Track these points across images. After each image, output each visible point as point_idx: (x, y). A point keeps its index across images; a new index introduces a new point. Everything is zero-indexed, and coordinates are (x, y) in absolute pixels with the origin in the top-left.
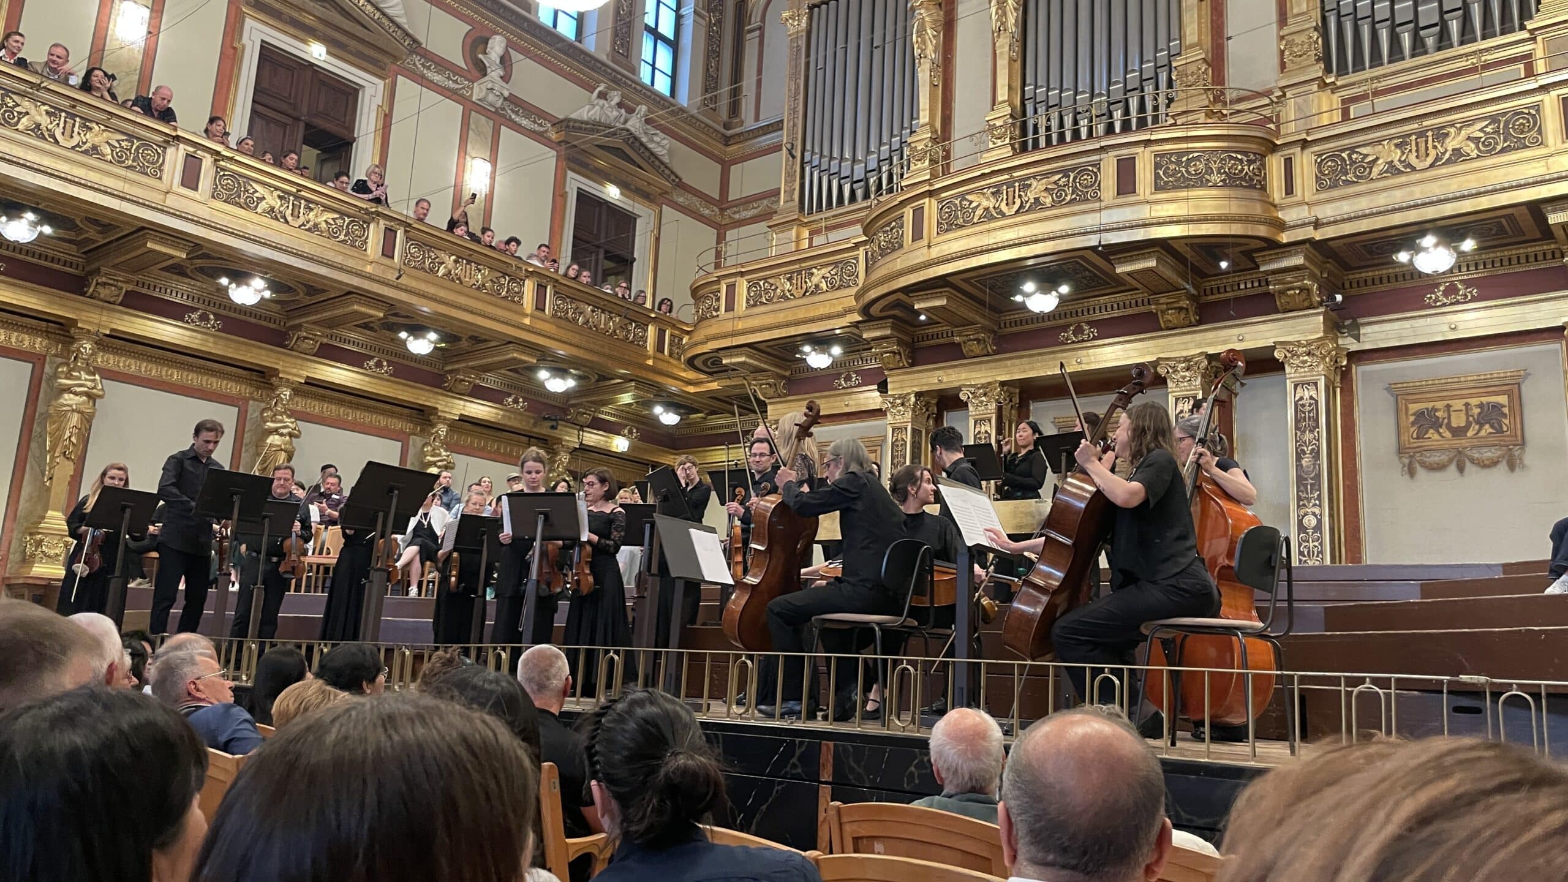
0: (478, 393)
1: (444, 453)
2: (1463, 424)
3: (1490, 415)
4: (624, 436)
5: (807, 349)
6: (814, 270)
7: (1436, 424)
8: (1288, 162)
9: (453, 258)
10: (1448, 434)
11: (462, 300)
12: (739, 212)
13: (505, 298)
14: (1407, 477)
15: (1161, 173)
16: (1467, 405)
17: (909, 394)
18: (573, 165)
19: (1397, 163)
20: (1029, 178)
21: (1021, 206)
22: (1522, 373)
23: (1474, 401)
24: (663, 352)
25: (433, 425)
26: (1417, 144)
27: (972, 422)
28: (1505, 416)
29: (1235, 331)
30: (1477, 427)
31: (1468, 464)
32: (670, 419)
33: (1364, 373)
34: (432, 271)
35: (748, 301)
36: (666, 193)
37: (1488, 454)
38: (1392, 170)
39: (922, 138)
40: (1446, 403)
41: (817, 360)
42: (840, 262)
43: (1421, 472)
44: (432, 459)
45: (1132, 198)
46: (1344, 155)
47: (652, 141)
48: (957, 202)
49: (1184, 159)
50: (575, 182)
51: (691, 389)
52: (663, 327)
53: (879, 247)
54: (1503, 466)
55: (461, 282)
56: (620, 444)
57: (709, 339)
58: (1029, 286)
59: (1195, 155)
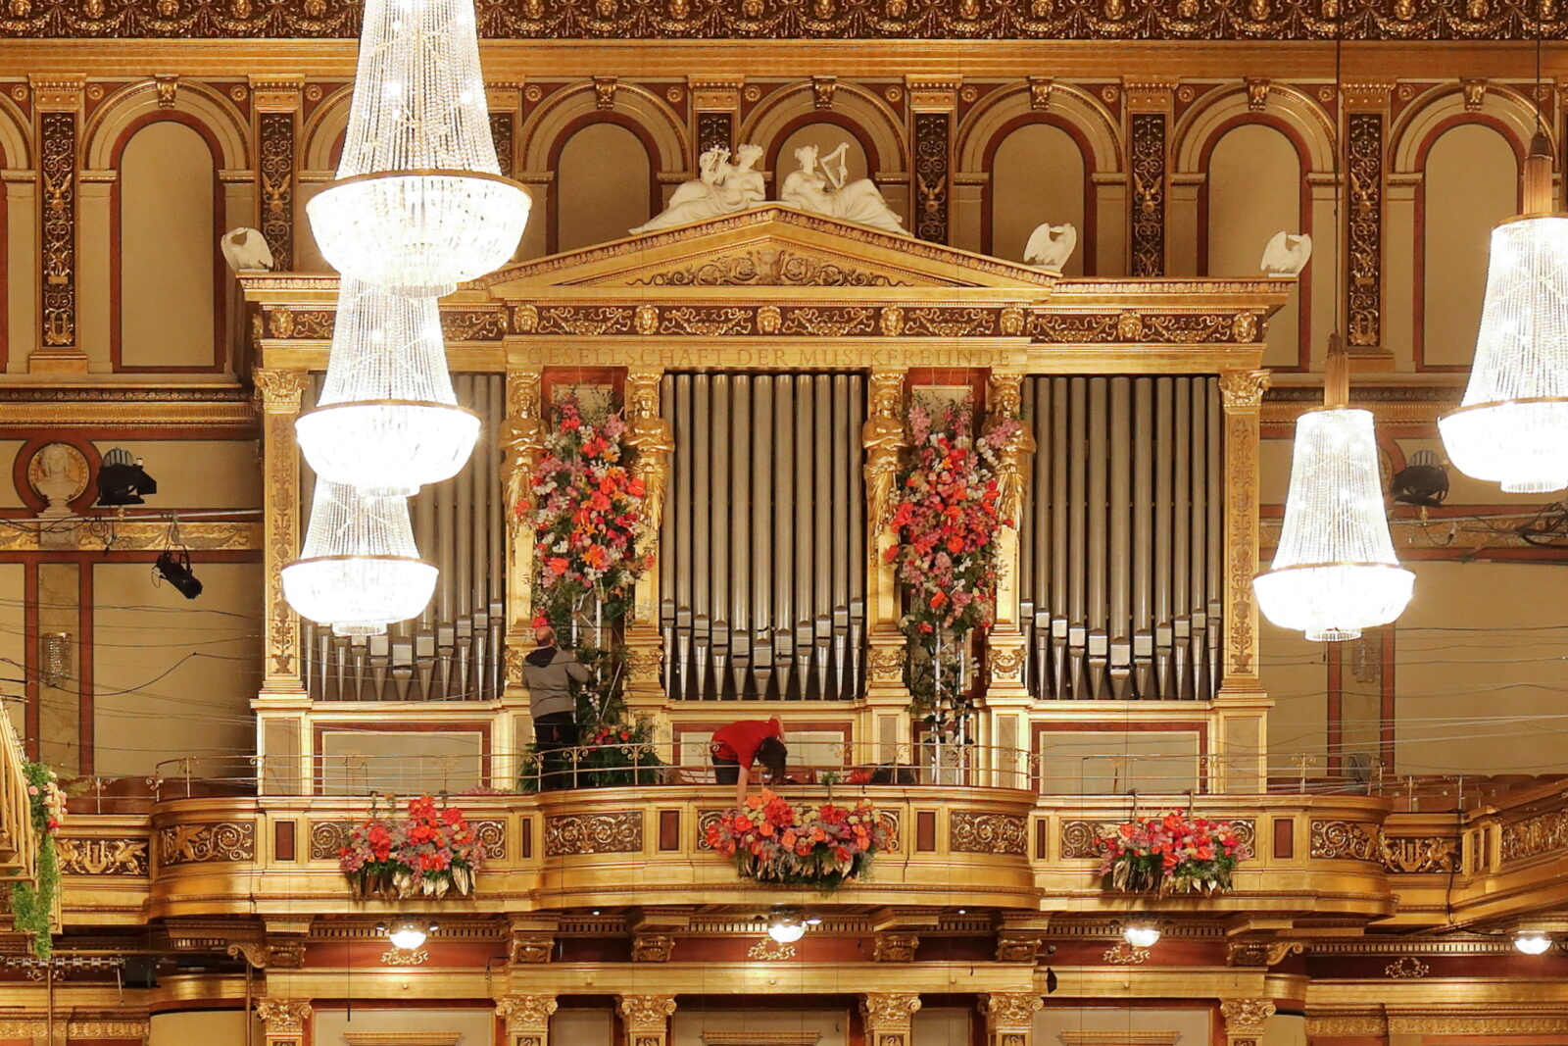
5: (408, 928)
15: (957, 833)
35: (314, 849)
45: (930, 857)
46: (1089, 827)
49: (977, 821)
59: (985, 817)
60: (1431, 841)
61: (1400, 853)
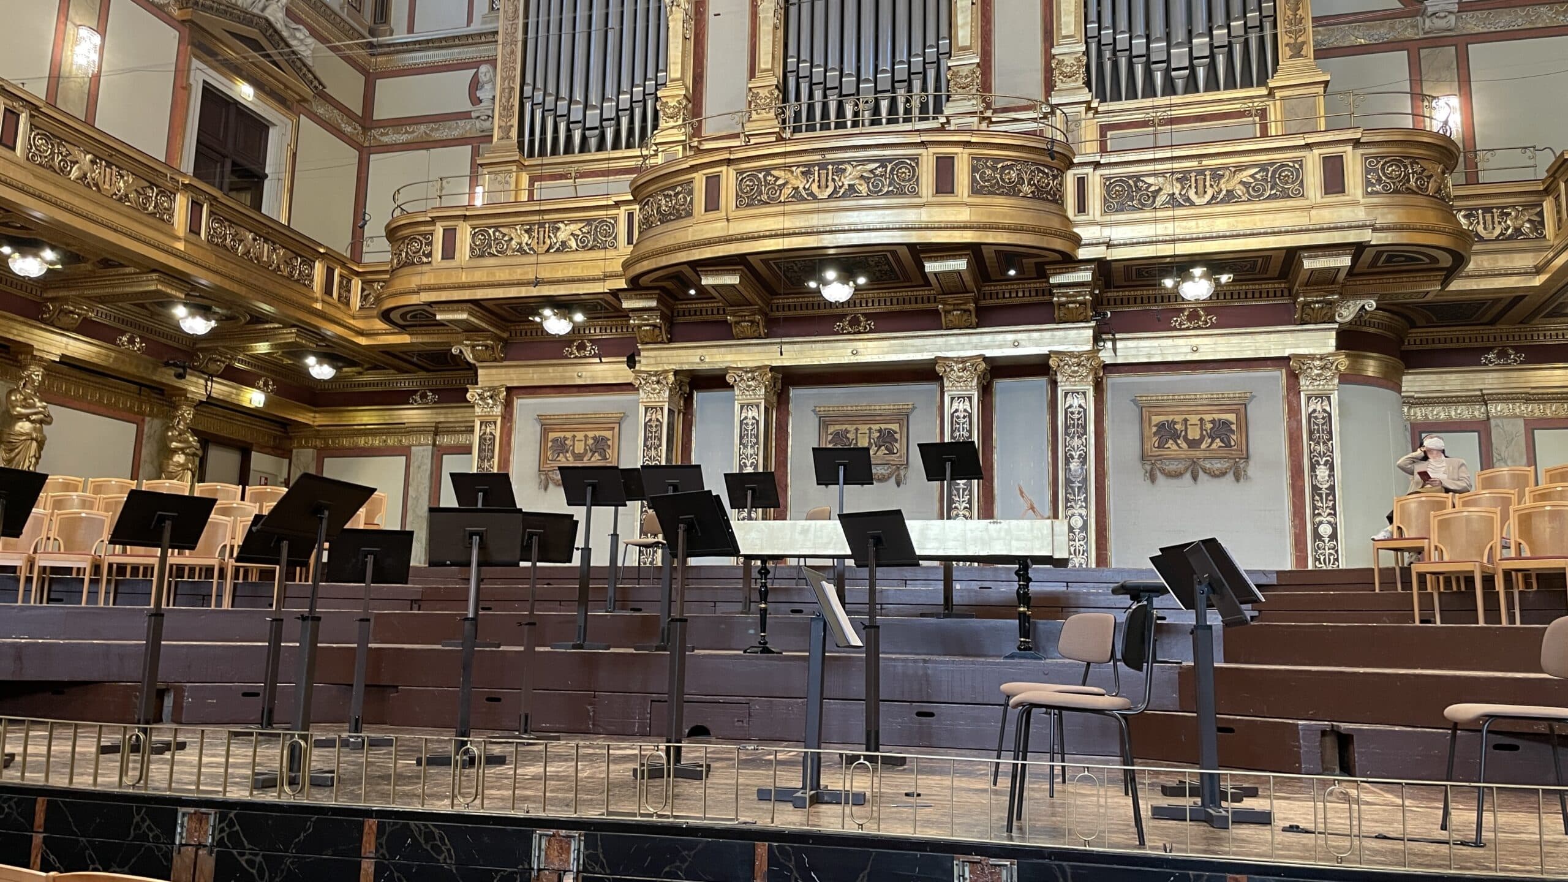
0: (86, 329)
1: (38, 404)
2: (1197, 437)
3: (1221, 430)
4: (259, 388)
5: (547, 312)
6: (561, 225)
7: (1175, 436)
8: (1081, 182)
9: (89, 157)
10: (1184, 445)
11: (102, 213)
12: (387, 134)
13: (153, 214)
14: (1149, 482)
15: (978, 177)
16: (1201, 420)
17: (666, 371)
18: (199, 52)
19: (1177, 195)
20: (843, 163)
21: (835, 191)
22: (1248, 395)
23: (1208, 417)
24: (331, 295)
25: (24, 367)
26: (1196, 180)
27: (737, 407)
28: (1233, 432)
29: (1010, 337)
30: (1209, 441)
31: (1201, 473)
32: (321, 371)
33: (1113, 384)
34: (63, 171)
35: (472, 249)
36: (305, 100)
37: (1218, 465)
38: (1173, 202)
39: (673, 95)
40: (1184, 417)
41: (555, 325)
42: (595, 220)
43: (1161, 479)
44: (23, 411)
45: (950, 199)
46: (1130, 181)
47: (295, 38)
48: (761, 176)
49: (999, 166)
50: (201, 73)
51: (363, 341)
52: (332, 265)
53: (659, 212)
54: (1230, 477)
55: (99, 190)
56: (254, 398)
57: (419, 290)
58: (831, 274)
59: (1009, 163)
60: (1509, 210)
61: (1478, 223)
